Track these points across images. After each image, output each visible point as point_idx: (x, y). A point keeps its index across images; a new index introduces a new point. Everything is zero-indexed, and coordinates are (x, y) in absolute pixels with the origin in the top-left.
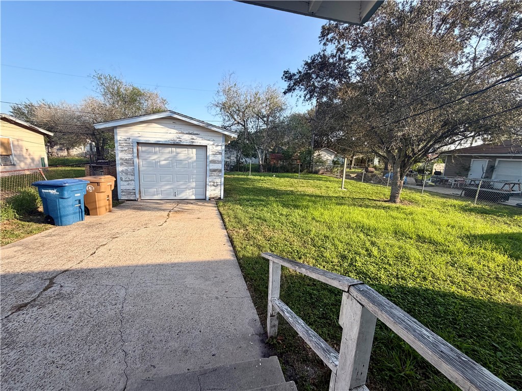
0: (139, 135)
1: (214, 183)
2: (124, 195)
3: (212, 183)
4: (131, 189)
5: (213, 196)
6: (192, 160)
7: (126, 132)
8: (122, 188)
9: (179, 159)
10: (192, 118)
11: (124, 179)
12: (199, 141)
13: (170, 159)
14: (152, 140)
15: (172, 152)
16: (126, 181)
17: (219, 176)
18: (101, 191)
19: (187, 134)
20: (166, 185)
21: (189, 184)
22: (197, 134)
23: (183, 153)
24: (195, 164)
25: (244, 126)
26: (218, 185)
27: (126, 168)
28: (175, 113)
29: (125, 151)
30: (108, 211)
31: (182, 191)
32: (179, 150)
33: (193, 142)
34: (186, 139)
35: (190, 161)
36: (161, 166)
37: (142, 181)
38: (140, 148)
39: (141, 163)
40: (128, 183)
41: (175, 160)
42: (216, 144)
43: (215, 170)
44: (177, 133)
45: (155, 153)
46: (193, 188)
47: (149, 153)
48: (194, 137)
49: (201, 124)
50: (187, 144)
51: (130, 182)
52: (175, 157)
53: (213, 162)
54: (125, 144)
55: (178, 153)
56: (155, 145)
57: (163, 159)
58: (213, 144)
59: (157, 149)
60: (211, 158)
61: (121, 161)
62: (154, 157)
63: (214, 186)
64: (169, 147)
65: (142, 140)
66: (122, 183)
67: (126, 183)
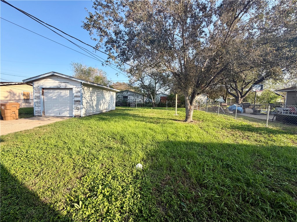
0: (42, 85)
1: (77, 108)
2: (37, 113)
3: (76, 108)
4: (39, 110)
5: (76, 115)
6: (67, 96)
7: (38, 83)
8: (36, 110)
9: (62, 95)
10: (62, 75)
11: (36, 106)
12: (69, 86)
13: (57, 96)
14: (48, 87)
15: (58, 92)
16: (37, 106)
17: (79, 104)
18: (7, 109)
19: (63, 83)
20: (56, 109)
21: (66, 108)
22: (68, 83)
23: (63, 92)
24: (69, 98)
25: (142, 81)
26: (79, 109)
27: (37, 100)
28: (55, 72)
29: (37, 92)
30: (15, 119)
31: (63, 113)
32: (61, 91)
33: (66, 87)
34: (63, 85)
35: (66, 96)
36: (54, 99)
37: (45, 107)
38: (44, 91)
39: (45, 98)
40: (38, 107)
41: (59, 96)
42: (77, 87)
43: (77, 101)
44: (59, 83)
45: (51, 93)
46: (68, 111)
47: (49, 93)
48: (67, 84)
49: (67, 77)
50: (63, 88)
51: (39, 107)
52: (59, 95)
53: (76, 96)
54: (37, 89)
55: (61, 93)
56: (51, 89)
57: (54, 96)
58: (76, 87)
59: (52, 91)
60: (75, 95)
61: (36, 97)
62: (50, 95)
63: (77, 109)
64: (57, 90)
65: (44, 87)
66: (36, 107)
67: (37, 108)
